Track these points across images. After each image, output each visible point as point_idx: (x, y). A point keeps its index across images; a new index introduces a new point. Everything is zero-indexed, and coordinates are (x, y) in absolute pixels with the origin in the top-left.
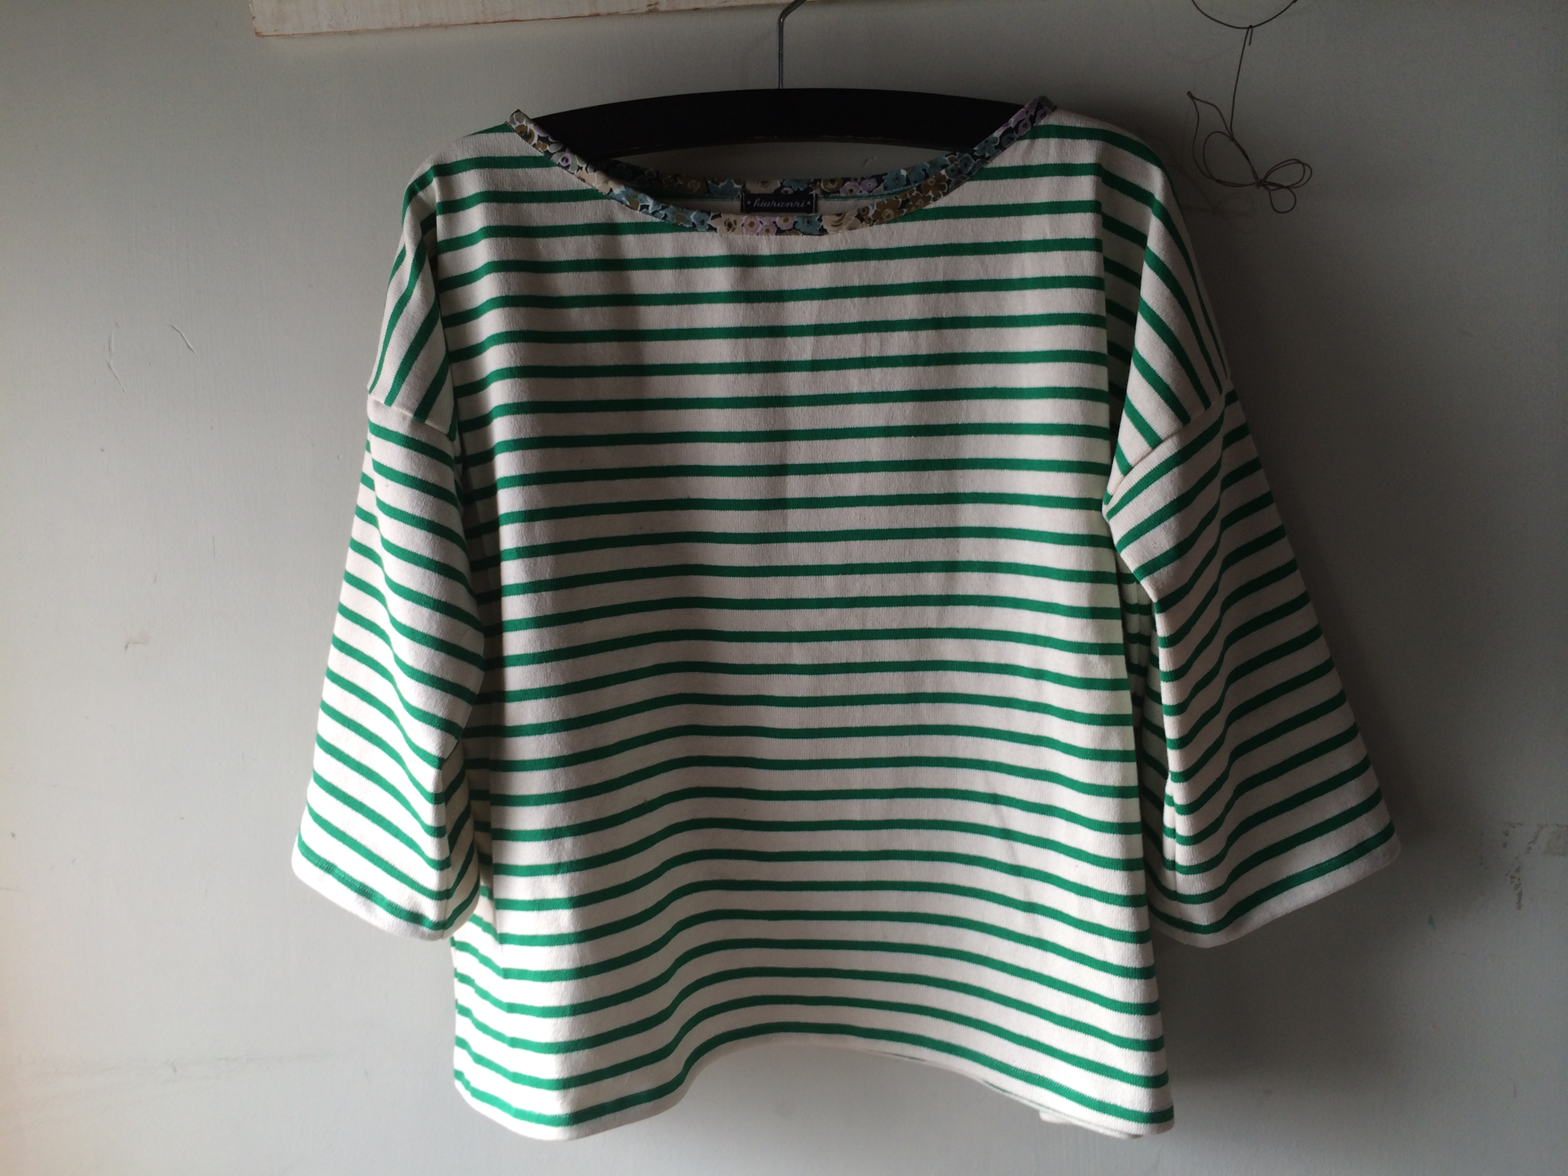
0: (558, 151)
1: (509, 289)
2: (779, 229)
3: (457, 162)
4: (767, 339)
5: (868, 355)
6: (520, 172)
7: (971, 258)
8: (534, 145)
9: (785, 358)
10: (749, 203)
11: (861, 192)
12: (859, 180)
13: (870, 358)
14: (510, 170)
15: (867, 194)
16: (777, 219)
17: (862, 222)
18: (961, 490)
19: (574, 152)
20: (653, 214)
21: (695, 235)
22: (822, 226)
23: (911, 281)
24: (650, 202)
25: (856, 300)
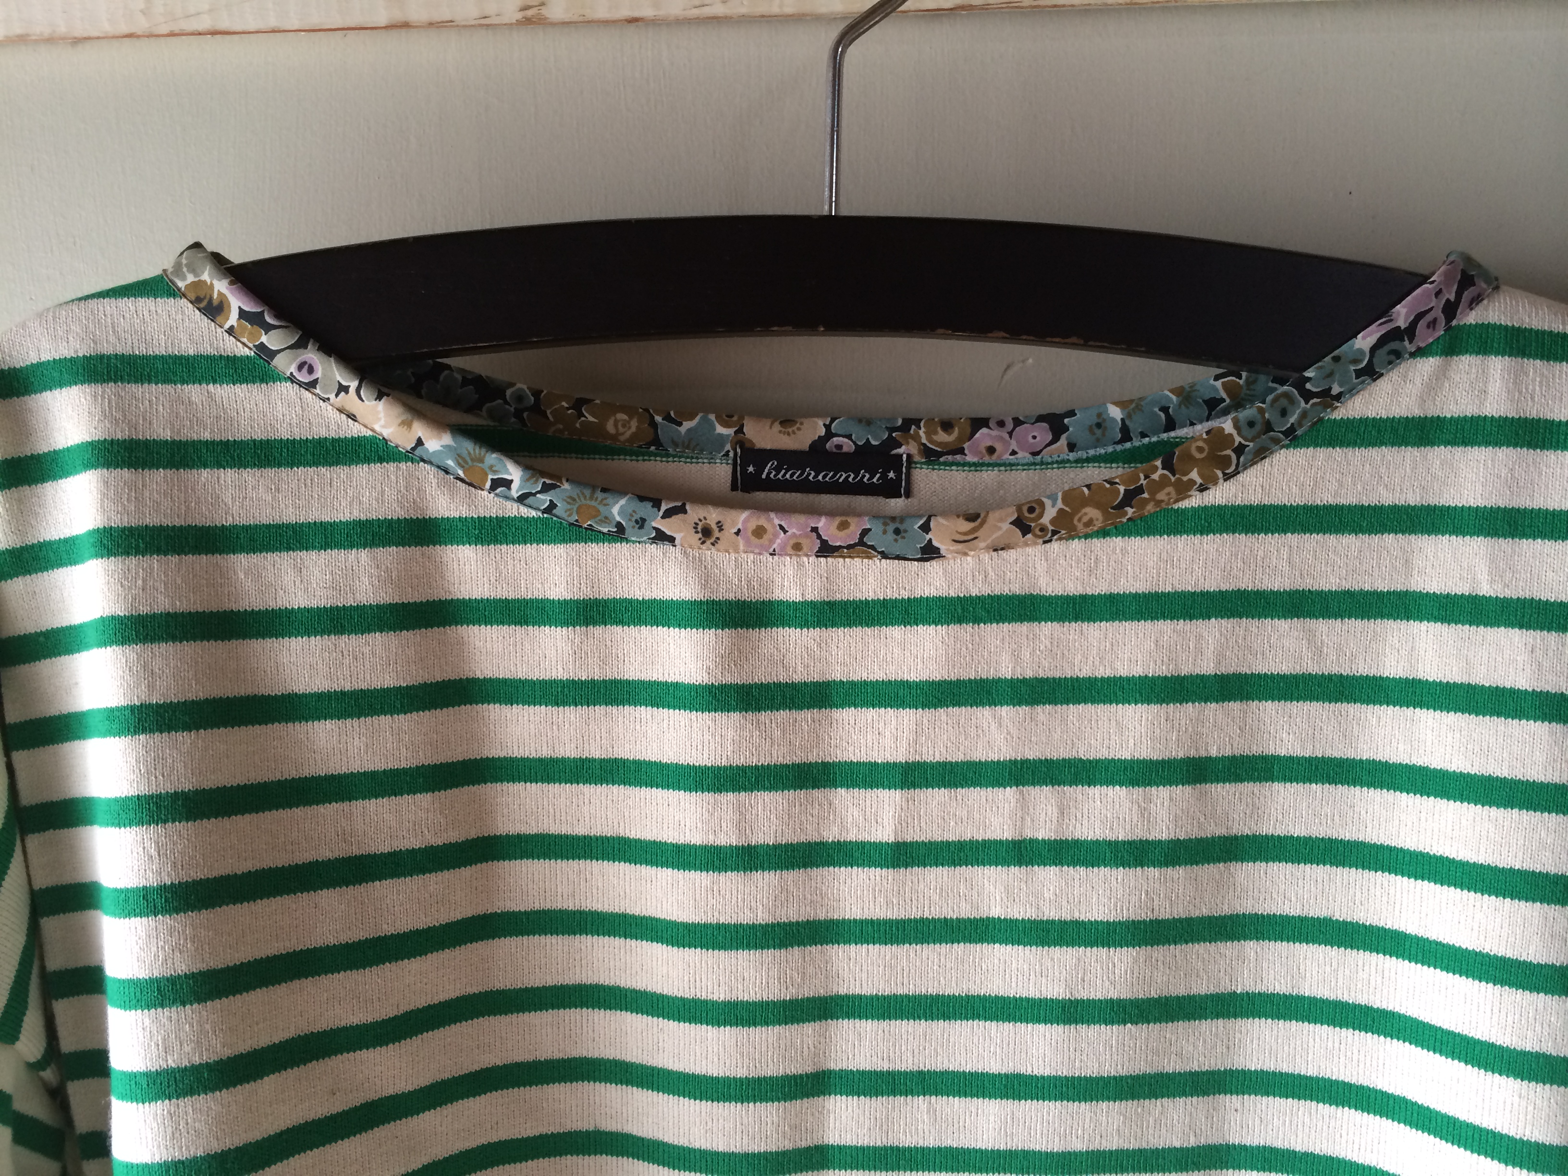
0: (290, 347)
1: (151, 687)
2: (824, 543)
3: (40, 365)
4: (791, 794)
5: (1029, 834)
6: (195, 392)
7: (1283, 625)
8: (231, 331)
9: (831, 834)
10: (751, 469)
11: (1014, 453)
12: (1010, 425)
13: (1033, 841)
14: (169, 388)
15: (1028, 458)
16: (822, 523)
17: (1024, 535)
18: (1235, 1139)
19: (328, 349)
20: (522, 499)
21: (621, 549)
22: (930, 540)
23: (1137, 671)
24: (514, 473)
25: (1005, 711)
